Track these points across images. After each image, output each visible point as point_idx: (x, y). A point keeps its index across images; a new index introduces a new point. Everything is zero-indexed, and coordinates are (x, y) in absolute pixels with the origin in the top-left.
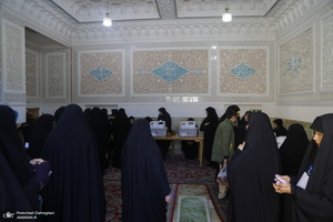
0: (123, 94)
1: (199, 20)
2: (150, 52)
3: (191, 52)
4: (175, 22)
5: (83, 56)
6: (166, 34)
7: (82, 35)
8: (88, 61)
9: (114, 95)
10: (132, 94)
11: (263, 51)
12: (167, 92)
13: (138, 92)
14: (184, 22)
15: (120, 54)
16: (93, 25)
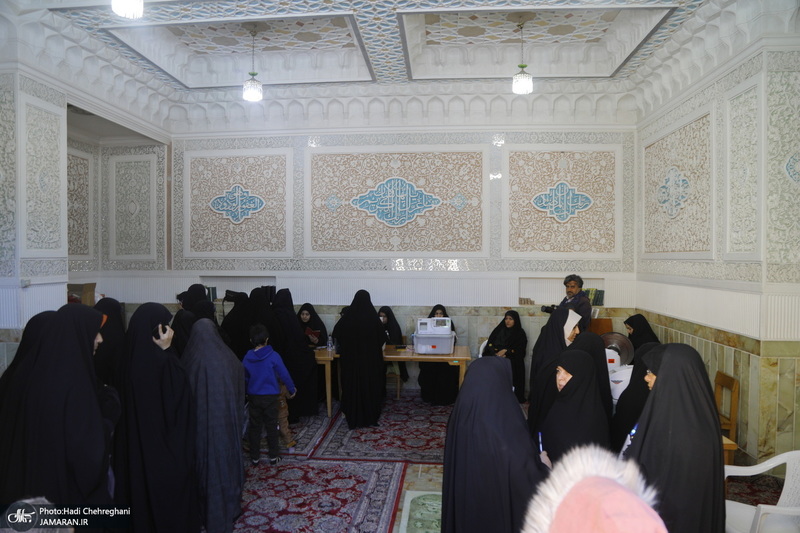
0: (288, 252)
1: (462, 86)
2: (351, 157)
3: (444, 157)
4: (407, 88)
5: (196, 163)
6: (387, 114)
7: (195, 114)
8: (208, 175)
9: (266, 254)
10: (308, 252)
11: (608, 156)
12: (389, 247)
13: (323, 247)
14: (429, 88)
15: (282, 161)
16: (221, 94)
